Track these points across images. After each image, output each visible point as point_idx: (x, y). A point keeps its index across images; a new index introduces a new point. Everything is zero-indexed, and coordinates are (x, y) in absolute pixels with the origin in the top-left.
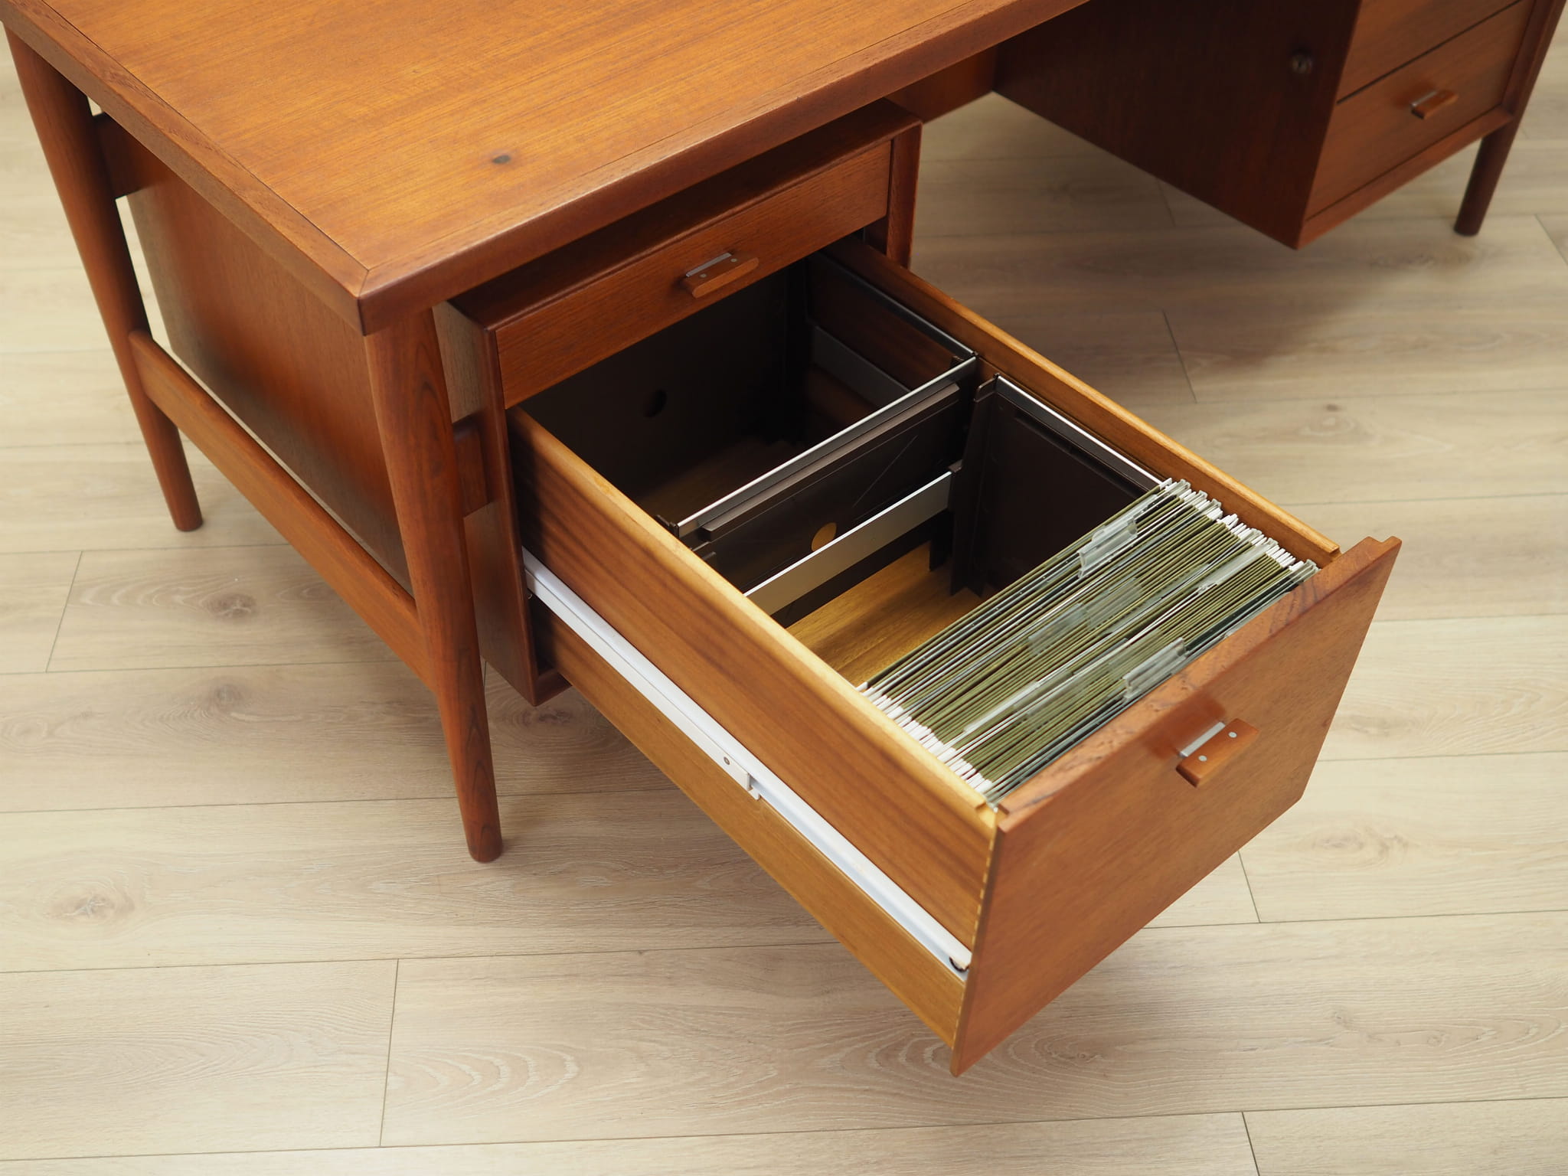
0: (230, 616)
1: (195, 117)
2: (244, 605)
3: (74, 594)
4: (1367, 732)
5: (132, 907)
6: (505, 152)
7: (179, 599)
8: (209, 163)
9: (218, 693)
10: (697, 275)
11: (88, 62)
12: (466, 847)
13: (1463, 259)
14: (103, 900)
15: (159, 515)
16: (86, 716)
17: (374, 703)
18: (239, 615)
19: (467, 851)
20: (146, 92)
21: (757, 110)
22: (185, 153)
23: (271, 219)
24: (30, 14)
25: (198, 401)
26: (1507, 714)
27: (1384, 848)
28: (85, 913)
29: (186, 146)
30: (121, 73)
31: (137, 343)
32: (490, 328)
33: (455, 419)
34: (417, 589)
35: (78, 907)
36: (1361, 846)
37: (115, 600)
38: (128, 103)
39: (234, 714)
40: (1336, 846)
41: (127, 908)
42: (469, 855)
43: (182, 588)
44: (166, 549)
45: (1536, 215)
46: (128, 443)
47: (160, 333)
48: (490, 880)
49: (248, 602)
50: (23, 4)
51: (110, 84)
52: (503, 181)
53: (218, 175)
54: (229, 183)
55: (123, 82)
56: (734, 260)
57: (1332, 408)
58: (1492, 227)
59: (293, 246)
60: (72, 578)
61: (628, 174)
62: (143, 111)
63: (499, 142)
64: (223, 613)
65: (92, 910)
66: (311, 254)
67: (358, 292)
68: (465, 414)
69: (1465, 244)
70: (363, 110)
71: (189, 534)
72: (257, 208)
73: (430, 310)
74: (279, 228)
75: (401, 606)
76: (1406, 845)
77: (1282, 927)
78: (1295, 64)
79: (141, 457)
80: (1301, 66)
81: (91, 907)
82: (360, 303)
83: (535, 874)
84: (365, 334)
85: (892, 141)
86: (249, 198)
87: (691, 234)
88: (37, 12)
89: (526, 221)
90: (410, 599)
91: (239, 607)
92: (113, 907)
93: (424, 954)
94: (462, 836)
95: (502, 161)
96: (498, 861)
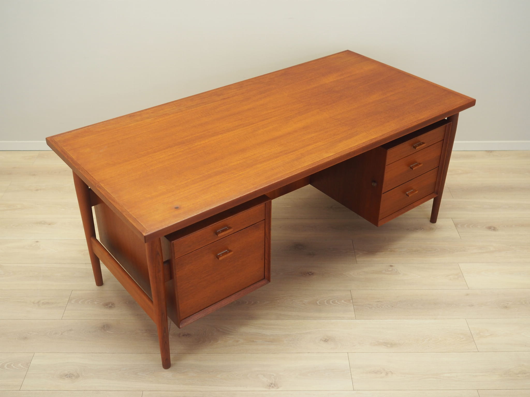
0: (108, 307)
1: (114, 196)
2: (112, 305)
3: (69, 301)
4: (387, 346)
5: (79, 376)
6: (177, 206)
7: (96, 303)
8: (117, 206)
9: (104, 326)
10: (219, 232)
11: (92, 182)
12: (162, 365)
13: (431, 229)
14: (72, 374)
15: (92, 282)
16: (71, 330)
17: (142, 330)
18: (111, 307)
19: (162, 366)
20: (104, 190)
21: (231, 199)
22: (112, 204)
23: (128, 219)
24: (81, 171)
25: (106, 254)
26: (423, 343)
27: (387, 374)
28: (67, 377)
29: (112, 202)
30: (99, 185)
31: (92, 239)
32: (173, 242)
33: (164, 261)
34: (154, 299)
35: (66, 376)
36: (381, 373)
37: (80, 302)
38: (100, 192)
39: (107, 331)
40: (375, 373)
41: (78, 377)
42: (162, 367)
43: (97, 300)
44: (93, 290)
45: (452, 218)
46: (86, 264)
47: (98, 237)
48: (167, 373)
49: (113, 304)
50: (79, 169)
51: (97, 188)
52: (177, 212)
53: (119, 209)
54: (120, 211)
55: (99, 187)
56: (228, 229)
57: (391, 266)
58: (439, 221)
59: (132, 224)
60: (69, 296)
61: (202, 212)
62: (104, 194)
63: (176, 204)
64: (107, 307)
65: (69, 377)
66: (136, 226)
67: (145, 234)
68: (166, 260)
69: (433, 225)
70: (149, 196)
71: (100, 287)
72: (126, 216)
73: (160, 238)
74: (130, 220)
75: (150, 303)
76: (392, 373)
77: (359, 391)
78: (373, 184)
79: (90, 267)
80: (374, 184)
81: (70, 376)
82: (145, 237)
83: (178, 372)
84: (145, 243)
85: (265, 204)
86: (124, 214)
87: (217, 223)
88: (82, 171)
89: (180, 221)
90: (152, 302)
91: (110, 305)
92: (74, 376)
93: (149, 390)
94: (161, 363)
95: (177, 208)
96: (169, 369)
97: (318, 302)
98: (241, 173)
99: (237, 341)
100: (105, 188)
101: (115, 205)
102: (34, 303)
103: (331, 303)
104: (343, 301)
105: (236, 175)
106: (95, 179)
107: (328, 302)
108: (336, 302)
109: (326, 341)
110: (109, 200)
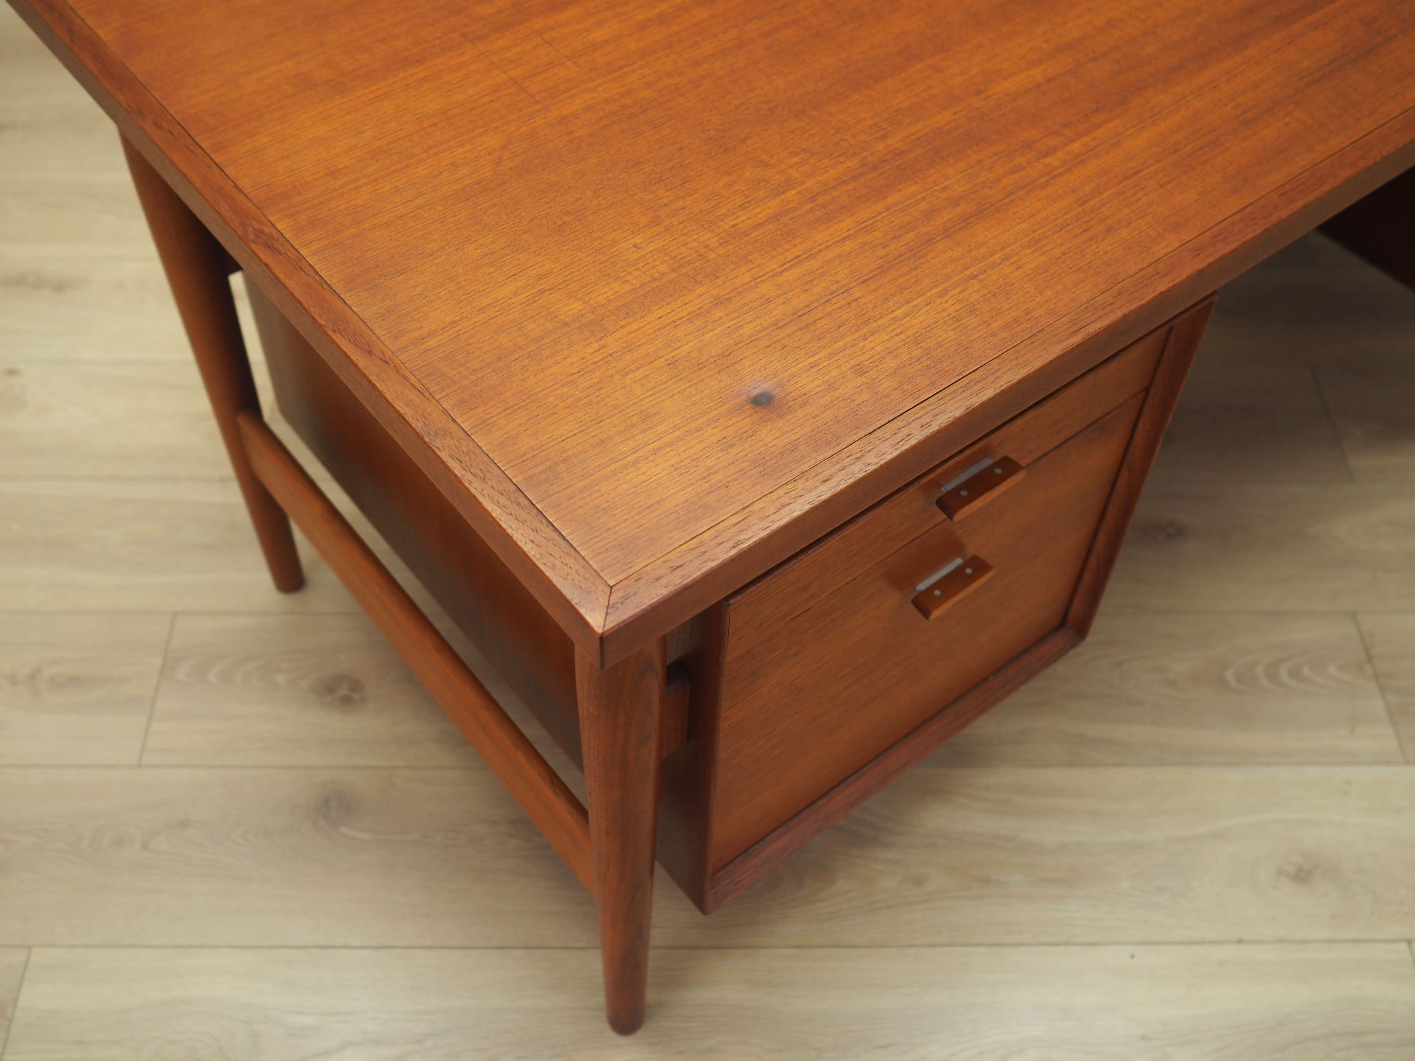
0: (338, 702)
2: (352, 690)
3: (167, 667)
6: (766, 387)
7: (280, 678)
8: (392, 390)
9: (326, 802)
12: (604, 1015)
16: (183, 824)
17: (496, 822)
18: (347, 702)
19: (606, 1021)
20: (299, 264)
22: (356, 366)
30: (266, 230)
31: (246, 426)
37: (212, 677)
39: (344, 830)
42: (607, 1025)
43: (285, 665)
44: (266, 615)
49: (356, 686)
51: (254, 246)
52: (769, 436)
54: (418, 425)
55: (269, 244)
56: (998, 471)
60: (164, 647)
63: (756, 370)
64: (333, 701)
67: (598, 622)
68: (675, 657)
70: (577, 307)
71: (292, 595)
74: (488, 505)
82: (602, 639)
86: (443, 449)
88: (156, 124)
91: (346, 691)
94: (599, 999)
95: (762, 402)
96: (640, 1033)
97: (1229, 675)
98: (1076, 146)
99: (919, 881)
100: (304, 252)
101: (373, 379)
102: (13, 680)
103: (1284, 677)
104: (1332, 669)
105: (1051, 160)
106: (236, 186)
107: (1273, 676)
108: (1306, 671)
109: (1302, 876)
110: (337, 338)
